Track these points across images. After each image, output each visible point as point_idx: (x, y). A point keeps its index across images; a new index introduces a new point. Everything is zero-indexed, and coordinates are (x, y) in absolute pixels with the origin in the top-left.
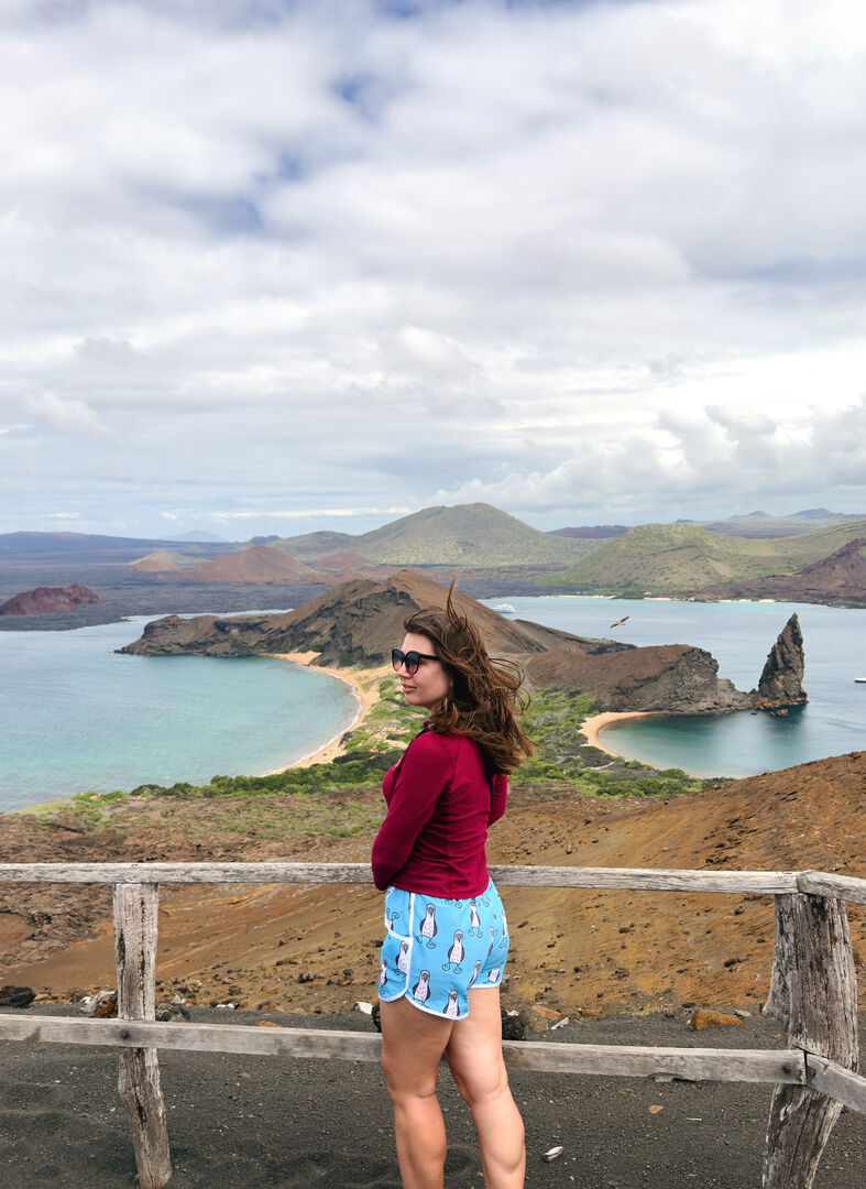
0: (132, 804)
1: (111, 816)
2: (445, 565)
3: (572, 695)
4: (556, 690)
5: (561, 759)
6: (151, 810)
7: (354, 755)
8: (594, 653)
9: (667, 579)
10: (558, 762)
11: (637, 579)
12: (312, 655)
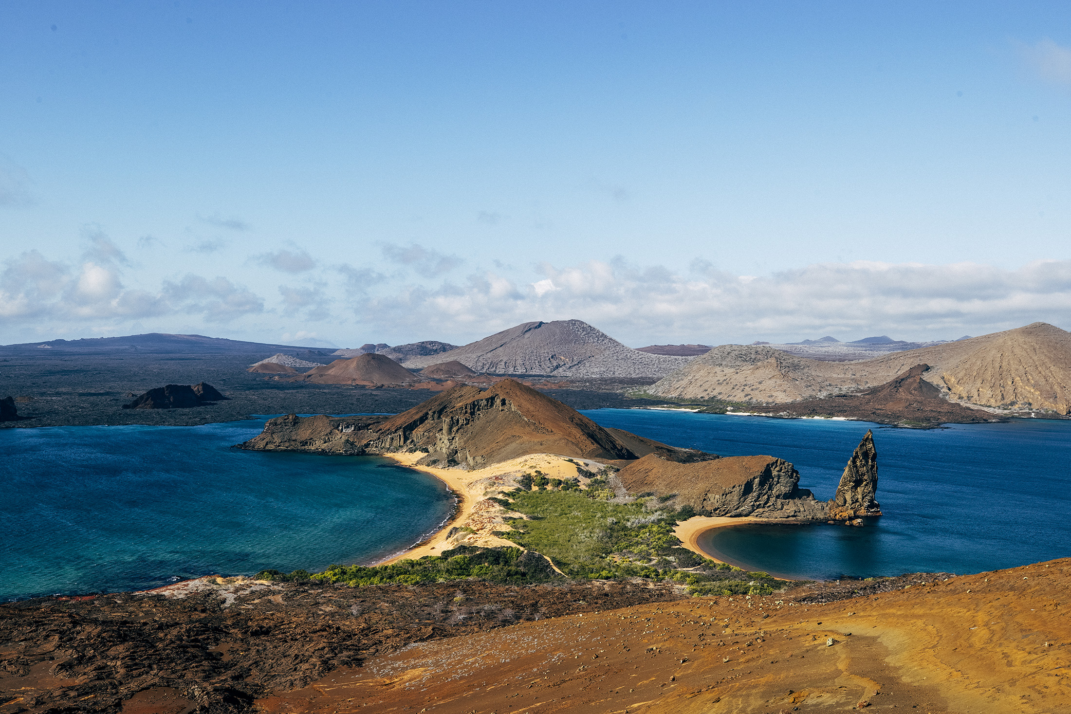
0: (254, 588)
1: (235, 599)
2: (542, 376)
3: (665, 499)
4: (649, 495)
5: (655, 560)
6: (274, 593)
7: (462, 549)
8: (684, 462)
9: (746, 395)
10: (653, 562)
11: (720, 394)
12: (419, 455)
